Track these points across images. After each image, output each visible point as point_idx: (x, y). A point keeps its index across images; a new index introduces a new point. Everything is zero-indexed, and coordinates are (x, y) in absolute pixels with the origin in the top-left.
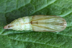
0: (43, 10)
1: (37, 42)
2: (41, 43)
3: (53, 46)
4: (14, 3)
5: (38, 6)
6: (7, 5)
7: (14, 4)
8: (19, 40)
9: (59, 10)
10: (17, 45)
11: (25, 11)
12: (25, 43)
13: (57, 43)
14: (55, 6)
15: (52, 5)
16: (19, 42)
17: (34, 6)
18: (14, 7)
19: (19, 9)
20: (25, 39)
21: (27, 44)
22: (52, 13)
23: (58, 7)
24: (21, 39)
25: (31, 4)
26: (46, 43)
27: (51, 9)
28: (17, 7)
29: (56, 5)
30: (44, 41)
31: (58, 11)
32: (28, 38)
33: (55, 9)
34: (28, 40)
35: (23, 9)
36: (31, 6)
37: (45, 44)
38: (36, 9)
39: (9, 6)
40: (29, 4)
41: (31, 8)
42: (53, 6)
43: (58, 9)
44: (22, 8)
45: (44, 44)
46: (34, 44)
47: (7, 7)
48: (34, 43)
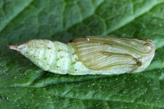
0: (125, 29)
1: (114, 100)
2: (125, 101)
3: (152, 105)
4: (56, 17)
5: (112, 19)
6: (40, 21)
7: (57, 19)
8: (71, 95)
9: (162, 27)
10: (69, 107)
11: (84, 32)
12: (86, 102)
13: (160, 99)
14: (154, 18)
15: (144, 17)
16: (71, 100)
17: (103, 21)
18: (56, 26)
19: (69, 30)
20: (86, 93)
21: (90, 105)
22: (146, 34)
23: (159, 19)
24: (77, 95)
25: (96, 16)
26: (136, 100)
27: (144, 26)
28: (64, 24)
29: (154, 15)
30: (130, 95)
31: (159, 28)
32: (93, 92)
33: (153, 26)
34: (94, 95)
35: (78, 28)
36: (97, 21)
37: (132, 101)
38: (108, 28)
39: (44, 23)
40: (92, 17)
41: (97, 26)
42: (147, 18)
43: (161, 25)
44: (75, 26)
45: (130, 103)
46: (106, 104)
47: (41, 27)
48: (108, 102)
